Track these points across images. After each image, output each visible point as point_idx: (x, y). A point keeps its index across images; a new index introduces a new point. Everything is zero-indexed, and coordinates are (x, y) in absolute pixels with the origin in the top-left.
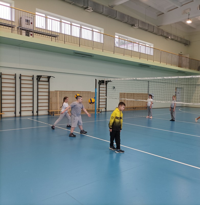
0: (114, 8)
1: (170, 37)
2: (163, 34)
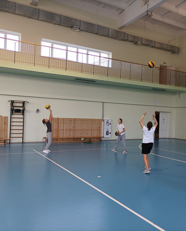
0: (39, 7)
1: (139, 42)
2: (126, 38)
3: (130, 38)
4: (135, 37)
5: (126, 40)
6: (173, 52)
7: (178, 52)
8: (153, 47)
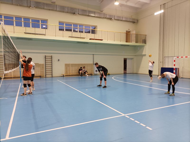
1: (113, 19)
2: (105, 17)
3: (108, 17)
4: (110, 15)
5: (105, 18)
6: (134, 23)
7: (137, 22)
8: (121, 20)
